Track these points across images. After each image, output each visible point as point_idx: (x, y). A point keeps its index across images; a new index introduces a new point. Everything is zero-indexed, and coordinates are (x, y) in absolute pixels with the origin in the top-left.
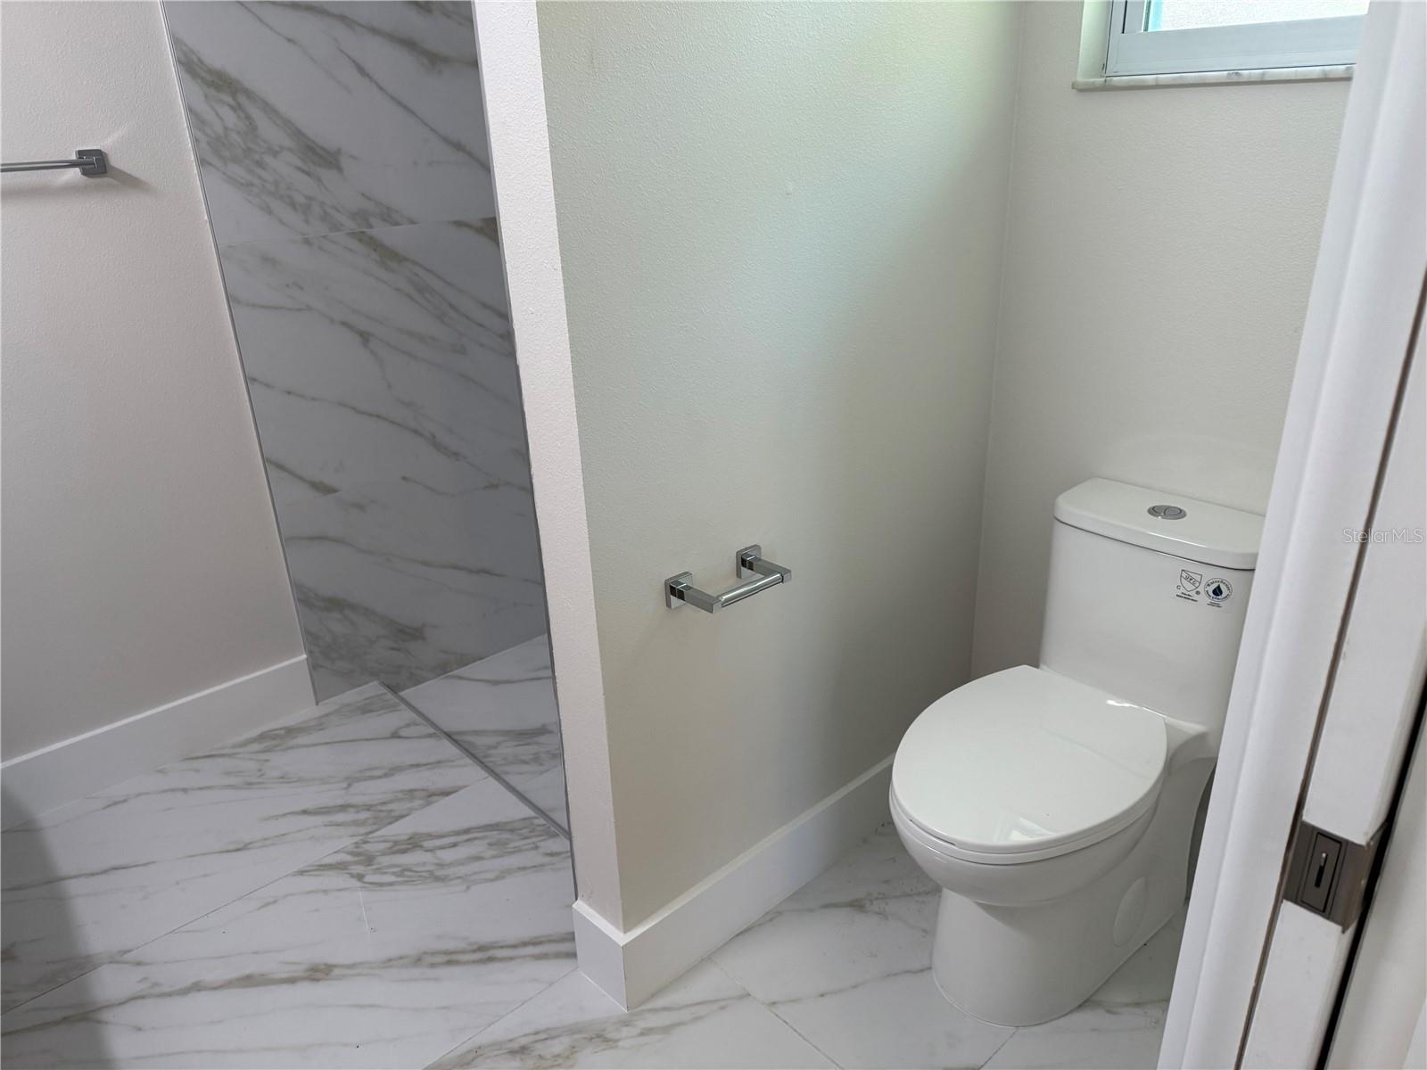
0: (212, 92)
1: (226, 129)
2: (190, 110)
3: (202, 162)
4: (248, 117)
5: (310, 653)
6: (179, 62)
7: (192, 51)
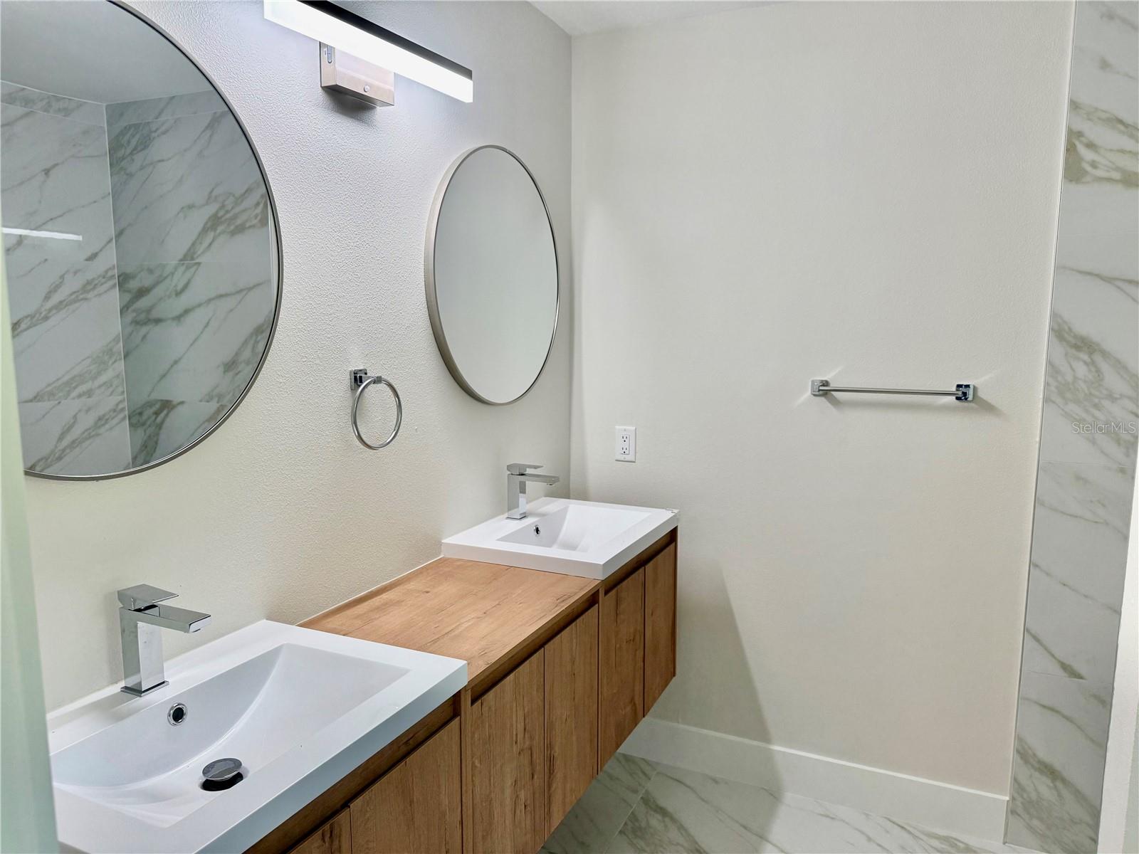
0: (1073, 351)
1: (1076, 378)
2: (1050, 363)
3: (1047, 400)
4: (1098, 371)
5: (1013, 799)
6: (1052, 329)
7: (1065, 322)
